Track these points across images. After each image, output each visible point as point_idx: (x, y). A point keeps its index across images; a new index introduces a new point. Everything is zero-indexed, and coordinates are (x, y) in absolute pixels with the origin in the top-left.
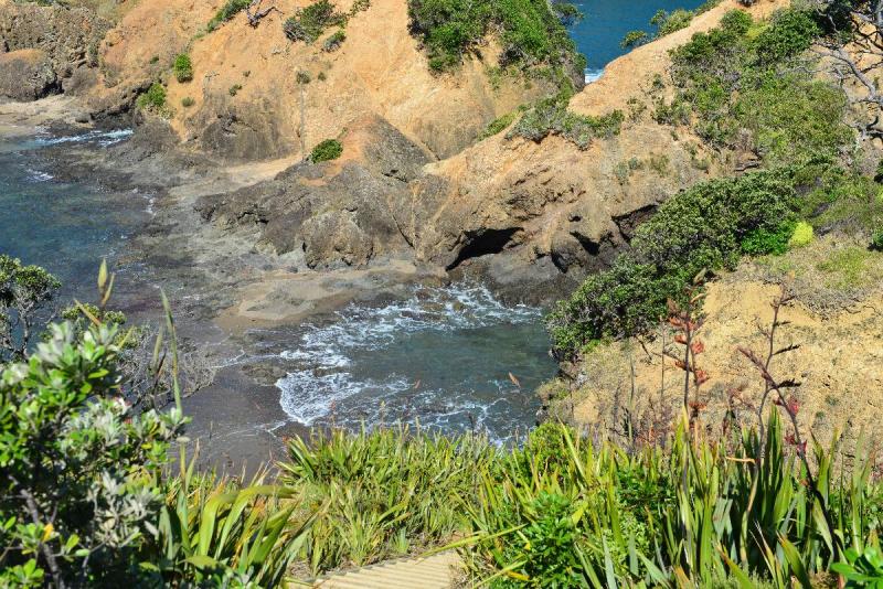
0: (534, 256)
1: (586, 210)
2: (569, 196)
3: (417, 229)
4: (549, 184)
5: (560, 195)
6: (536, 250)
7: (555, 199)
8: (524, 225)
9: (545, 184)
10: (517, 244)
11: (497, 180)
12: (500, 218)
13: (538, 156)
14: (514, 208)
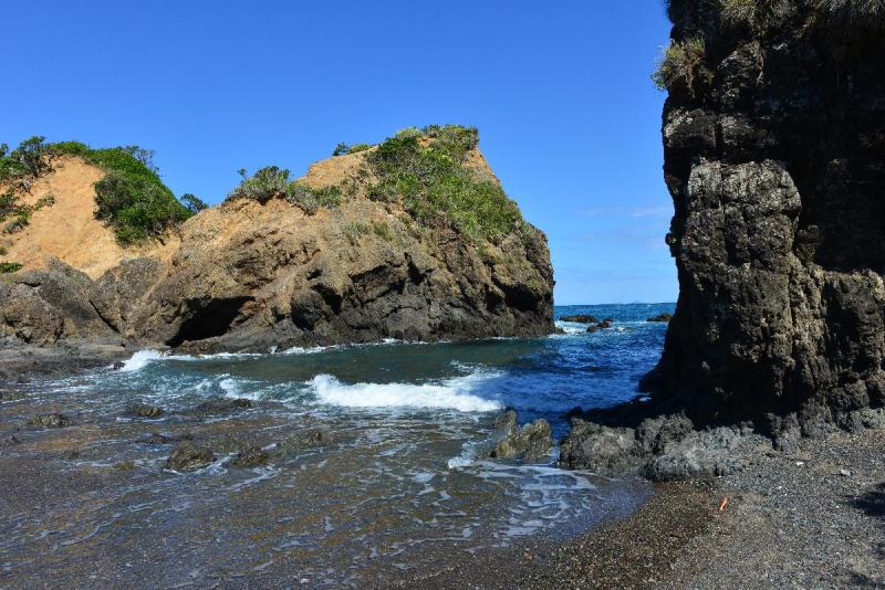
0: (272, 319)
1: (325, 264)
2: (302, 257)
3: (123, 308)
4: (280, 245)
5: (292, 256)
6: (275, 310)
7: (287, 261)
8: (255, 293)
9: (276, 244)
10: (246, 319)
11: (220, 242)
12: (226, 284)
13: (264, 217)
14: (243, 273)
